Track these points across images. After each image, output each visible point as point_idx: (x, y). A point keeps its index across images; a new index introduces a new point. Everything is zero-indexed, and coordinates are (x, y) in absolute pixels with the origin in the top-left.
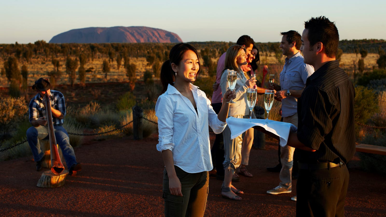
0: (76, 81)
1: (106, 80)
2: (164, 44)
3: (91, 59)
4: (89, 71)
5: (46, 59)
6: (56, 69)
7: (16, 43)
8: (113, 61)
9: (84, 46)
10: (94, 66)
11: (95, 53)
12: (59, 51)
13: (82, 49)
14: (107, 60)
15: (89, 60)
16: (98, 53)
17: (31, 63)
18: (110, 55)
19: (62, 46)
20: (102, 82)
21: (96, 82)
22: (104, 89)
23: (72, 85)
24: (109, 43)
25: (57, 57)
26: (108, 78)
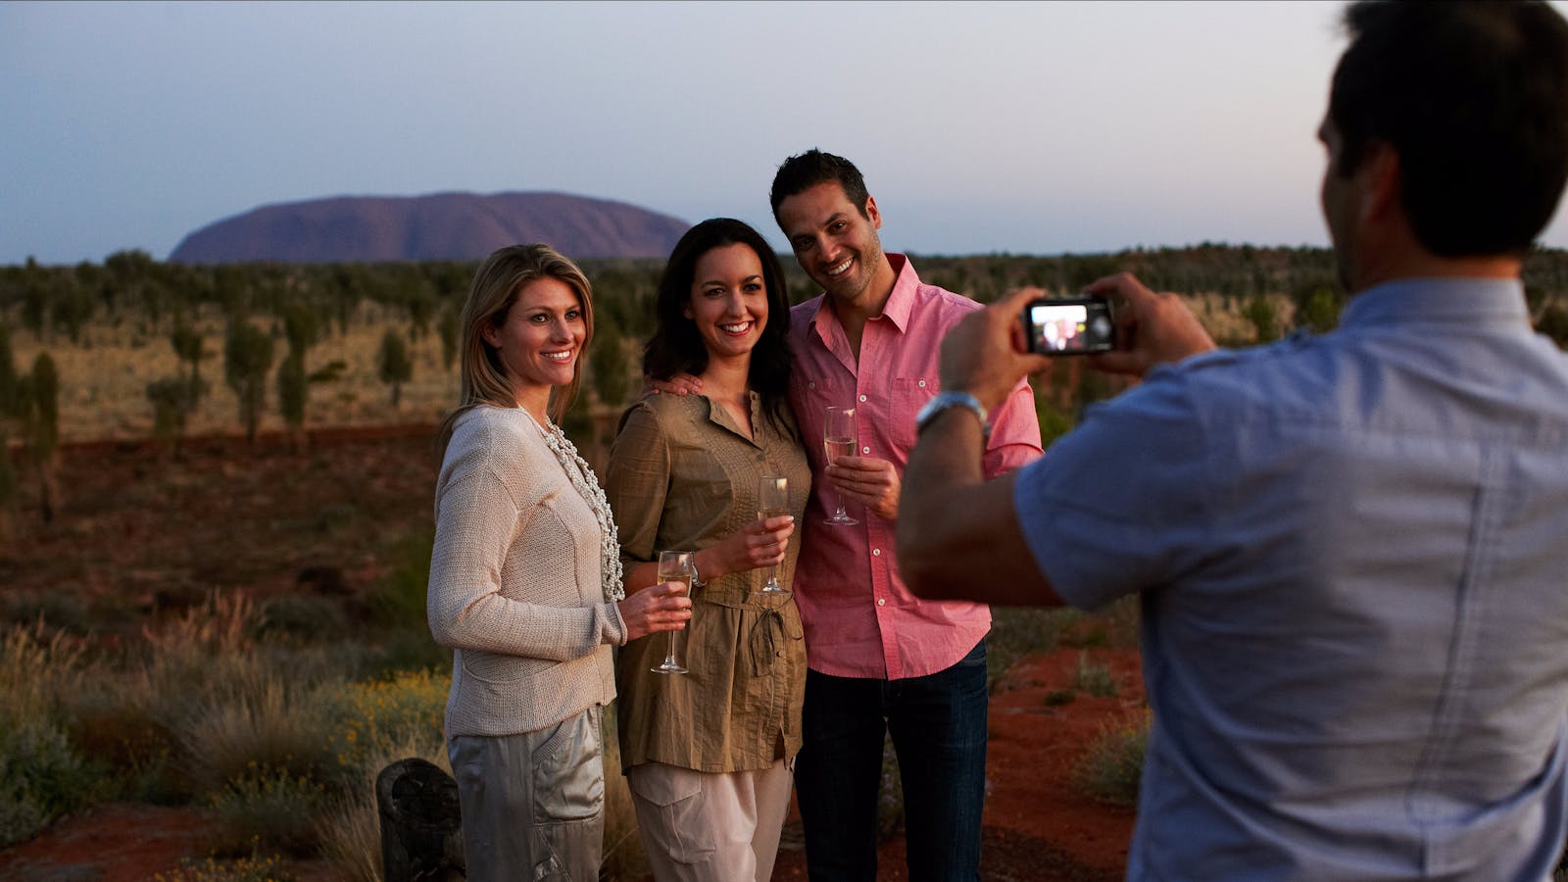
0: (271, 422)
1: (393, 418)
2: (636, 262)
3: (335, 326)
4: (325, 376)
5: (150, 327)
6: (188, 367)
7: (31, 262)
8: (425, 332)
9: (312, 271)
10: (348, 358)
11: (355, 303)
12: (205, 296)
13: (304, 287)
14: (403, 329)
15: (328, 331)
16: (366, 305)
17: (88, 345)
18: (418, 311)
19: (220, 274)
20: (377, 423)
21: (355, 423)
22: (384, 451)
23: (250, 438)
24: (415, 261)
25: (197, 317)
26: (406, 405)
